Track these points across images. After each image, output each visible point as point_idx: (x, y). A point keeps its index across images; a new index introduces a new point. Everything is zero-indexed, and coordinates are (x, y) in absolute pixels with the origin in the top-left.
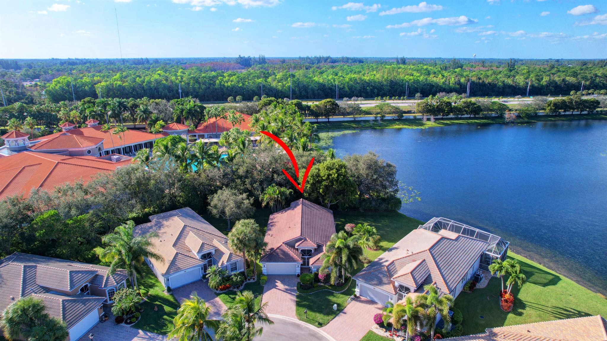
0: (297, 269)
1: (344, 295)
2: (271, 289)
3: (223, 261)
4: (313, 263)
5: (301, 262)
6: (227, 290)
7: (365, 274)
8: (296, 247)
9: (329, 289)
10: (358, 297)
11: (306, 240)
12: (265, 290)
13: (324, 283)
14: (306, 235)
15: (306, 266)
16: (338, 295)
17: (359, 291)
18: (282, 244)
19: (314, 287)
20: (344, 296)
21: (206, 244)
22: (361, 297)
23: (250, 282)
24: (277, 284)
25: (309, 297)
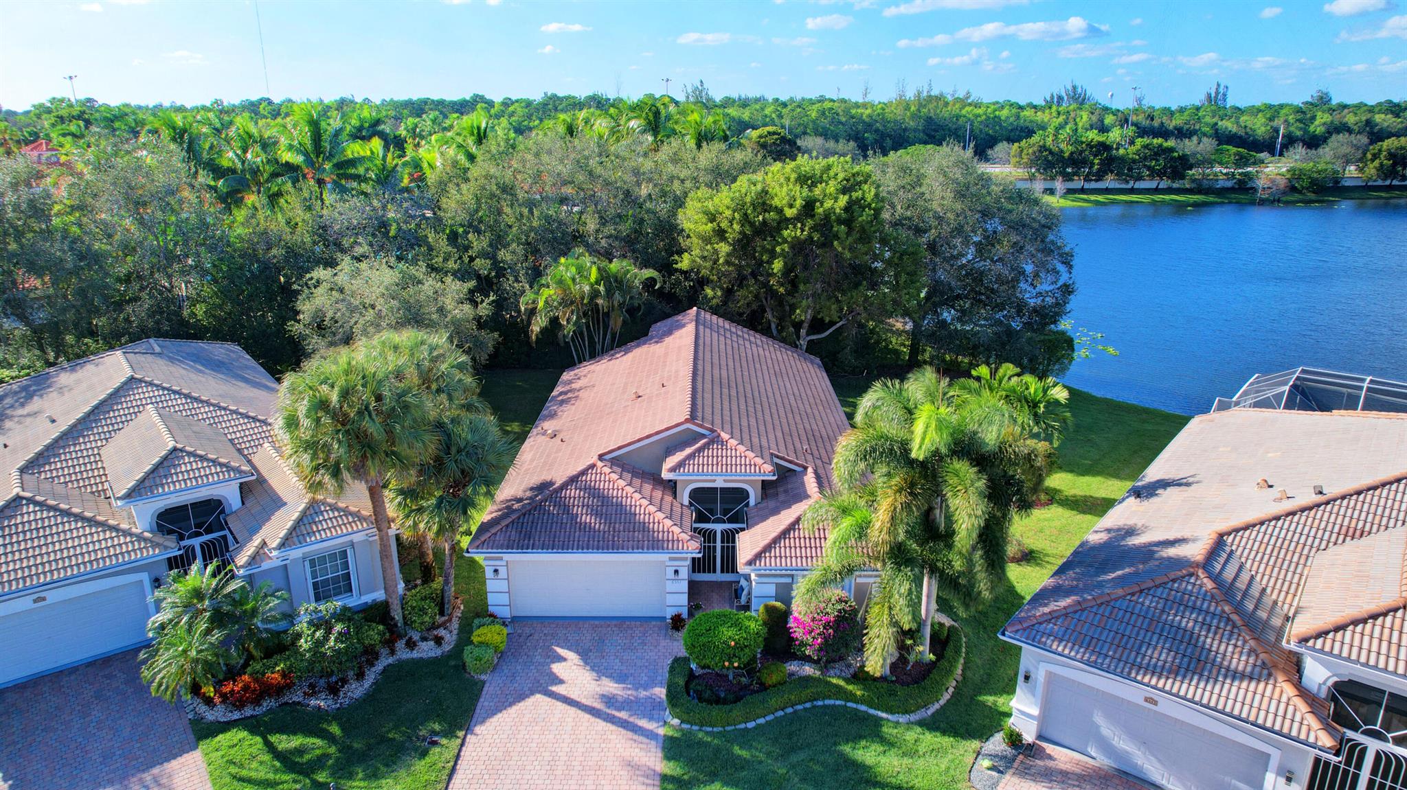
0: (670, 586)
1: (944, 733)
2: (521, 697)
3: (264, 544)
4: (758, 556)
5: (693, 548)
6: (268, 704)
7: (1080, 608)
8: (666, 475)
9: (850, 697)
10: (1031, 751)
11: (715, 440)
12: (484, 702)
13: (817, 662)
14: (718, 421)
15: (718, 576)
16: (910, 736)
17: (1035, 711)
18: (594, 459)
19: (763, 688)
20: (947, 741)
21: (190, 454)
22: (1049, 748)
23: (415, 654)
24: (557, 668)
25: (737, 750)
